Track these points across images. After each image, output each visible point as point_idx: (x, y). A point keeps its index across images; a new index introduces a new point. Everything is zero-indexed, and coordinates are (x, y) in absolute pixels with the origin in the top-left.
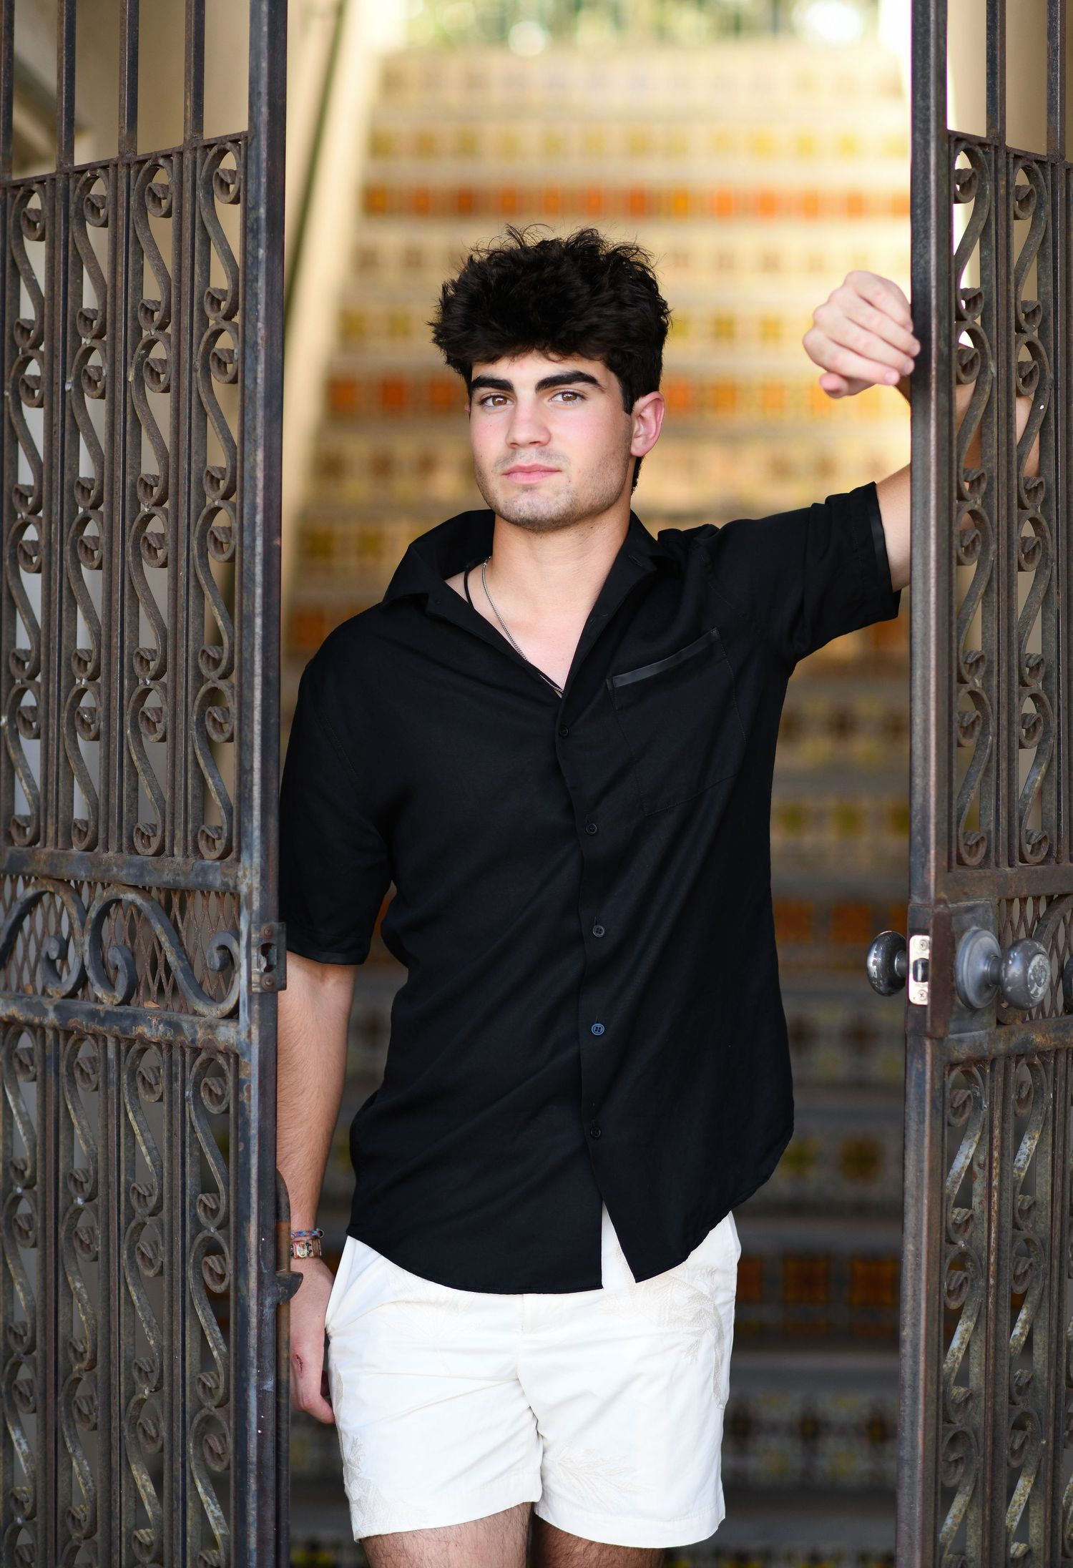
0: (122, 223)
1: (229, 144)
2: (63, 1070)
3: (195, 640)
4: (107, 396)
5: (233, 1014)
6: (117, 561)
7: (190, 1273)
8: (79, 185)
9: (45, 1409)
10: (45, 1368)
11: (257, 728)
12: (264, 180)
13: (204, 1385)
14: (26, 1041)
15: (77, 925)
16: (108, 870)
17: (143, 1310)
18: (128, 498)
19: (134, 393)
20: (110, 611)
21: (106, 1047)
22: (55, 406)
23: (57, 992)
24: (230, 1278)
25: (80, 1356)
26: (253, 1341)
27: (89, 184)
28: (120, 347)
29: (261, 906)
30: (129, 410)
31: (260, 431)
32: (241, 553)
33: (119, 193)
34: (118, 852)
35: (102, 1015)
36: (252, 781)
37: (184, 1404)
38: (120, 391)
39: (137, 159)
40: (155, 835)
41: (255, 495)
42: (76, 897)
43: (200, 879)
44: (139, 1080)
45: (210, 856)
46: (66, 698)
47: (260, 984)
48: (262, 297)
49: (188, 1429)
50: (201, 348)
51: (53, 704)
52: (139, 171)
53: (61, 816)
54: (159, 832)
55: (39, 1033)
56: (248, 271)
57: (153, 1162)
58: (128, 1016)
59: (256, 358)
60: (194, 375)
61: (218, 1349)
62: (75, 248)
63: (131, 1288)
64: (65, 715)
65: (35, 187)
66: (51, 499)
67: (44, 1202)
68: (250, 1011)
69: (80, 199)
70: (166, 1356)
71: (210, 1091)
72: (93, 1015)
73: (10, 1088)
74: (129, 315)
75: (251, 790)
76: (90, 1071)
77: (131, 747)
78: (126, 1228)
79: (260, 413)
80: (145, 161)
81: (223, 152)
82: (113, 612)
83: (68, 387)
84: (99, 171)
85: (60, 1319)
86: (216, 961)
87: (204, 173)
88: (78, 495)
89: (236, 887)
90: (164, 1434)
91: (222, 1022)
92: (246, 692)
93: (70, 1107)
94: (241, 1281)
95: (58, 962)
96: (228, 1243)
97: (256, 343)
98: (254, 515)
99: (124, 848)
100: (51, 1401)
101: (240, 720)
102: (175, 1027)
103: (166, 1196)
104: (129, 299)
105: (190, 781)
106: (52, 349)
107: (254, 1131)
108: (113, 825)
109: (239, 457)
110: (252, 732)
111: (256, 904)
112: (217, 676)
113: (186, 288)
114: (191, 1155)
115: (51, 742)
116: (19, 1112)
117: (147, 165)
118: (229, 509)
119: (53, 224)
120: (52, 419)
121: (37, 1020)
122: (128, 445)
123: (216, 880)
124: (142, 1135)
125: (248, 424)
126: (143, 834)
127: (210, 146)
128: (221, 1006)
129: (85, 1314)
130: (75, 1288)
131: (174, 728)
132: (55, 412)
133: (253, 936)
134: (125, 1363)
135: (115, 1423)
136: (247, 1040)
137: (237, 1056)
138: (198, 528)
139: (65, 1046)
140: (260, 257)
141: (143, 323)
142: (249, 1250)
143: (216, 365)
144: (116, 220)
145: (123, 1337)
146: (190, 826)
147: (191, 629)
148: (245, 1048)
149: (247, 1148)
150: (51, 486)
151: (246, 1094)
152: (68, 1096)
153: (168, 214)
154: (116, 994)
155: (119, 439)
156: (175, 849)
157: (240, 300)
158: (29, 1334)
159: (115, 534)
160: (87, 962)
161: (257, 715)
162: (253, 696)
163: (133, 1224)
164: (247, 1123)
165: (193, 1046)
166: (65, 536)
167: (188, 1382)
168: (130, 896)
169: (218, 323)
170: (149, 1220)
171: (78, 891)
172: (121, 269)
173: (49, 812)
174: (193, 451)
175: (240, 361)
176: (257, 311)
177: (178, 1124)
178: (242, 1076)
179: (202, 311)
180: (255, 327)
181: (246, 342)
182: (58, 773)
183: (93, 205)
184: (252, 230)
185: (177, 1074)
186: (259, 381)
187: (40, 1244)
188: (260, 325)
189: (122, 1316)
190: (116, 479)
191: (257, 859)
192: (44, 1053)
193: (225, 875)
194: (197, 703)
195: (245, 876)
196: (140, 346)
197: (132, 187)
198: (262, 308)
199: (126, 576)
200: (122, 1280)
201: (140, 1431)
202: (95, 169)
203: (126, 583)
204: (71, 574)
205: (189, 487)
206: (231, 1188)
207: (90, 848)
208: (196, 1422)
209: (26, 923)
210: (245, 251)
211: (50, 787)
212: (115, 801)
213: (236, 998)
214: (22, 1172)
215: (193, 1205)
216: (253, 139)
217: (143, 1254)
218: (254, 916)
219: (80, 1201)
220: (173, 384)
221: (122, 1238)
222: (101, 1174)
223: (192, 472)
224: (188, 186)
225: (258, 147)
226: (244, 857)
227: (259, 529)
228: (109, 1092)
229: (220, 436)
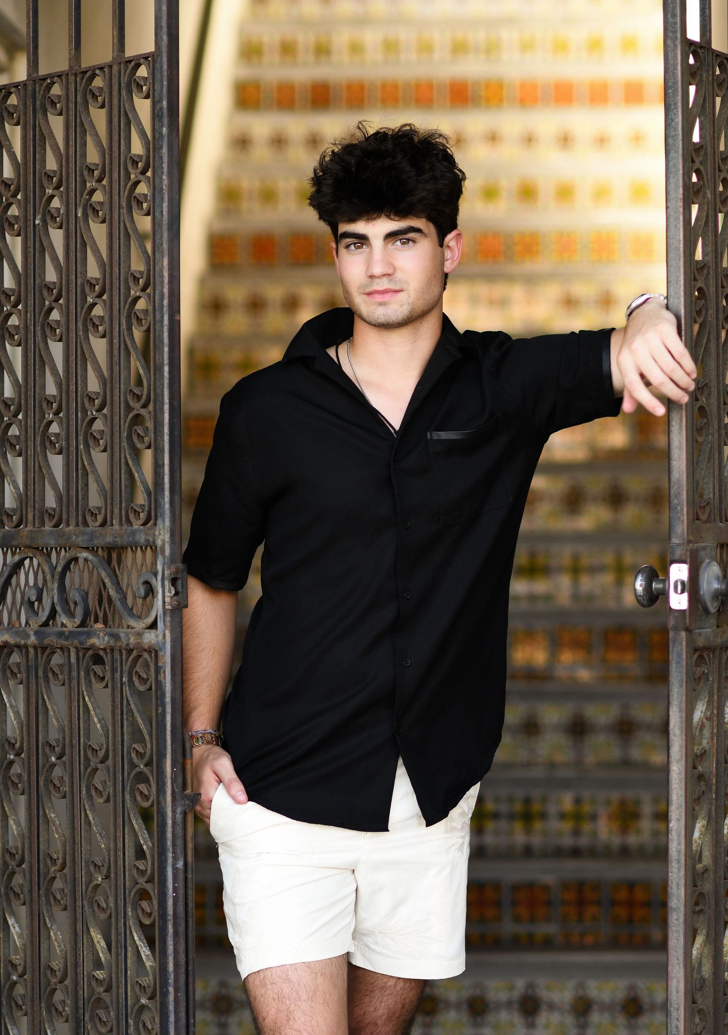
0: (72, 113)
1: (142, 60)
2: (41, 674)
3: (125, 384)
4: (64, 227)
6: (72, 335)
7: (127, 797)
8: (42, 88)
9: (31, 900)
10: (31, 874)
11: (166, 438)
12: (165, 83)
13: (138, 868)
14: (15, 658)
15: (49, 577)
16: (70, 538)
17: (96, 826)
18: (79, 293)
19: (82, 224)
20: (68, 368)
21: (69, 656)
22: (28, 235)
23: (36, 623)
24: (153, 797)
25: (54, 861)
26: (169, 835)
27: (49, 87)
28: (72, 194)
29: (170, 553)
30: (78, 235)
31: (165, 246)
32: (155, 325)
33: (70, 93)
34: (76, 526)
35: (67, 634)
36: (163, 472)
37: (125, 884)
38: (72, 223)
39: (82, 70)
40: (100, 514)
41: (163, 287)
42: (48, 559)
43: (131, 539)
44: (92, 674)
45: (137, 525)
46: (39, 428)
47: (171, 604)
48: (165, 159)
49: (127, 900)
50: (126, 193)
51: (30, 432)
52: (82, 79)
53: (37, 506)
54: (103, 511)
55: (24, 650)
56: (156, 142)
57: (102, 728)
58: (84, 633)
59: (162, 199)
60: (121, 211)
61: (146, 844)
62: (41, 130)
63: (88, 812)
64: (38, 439)
65: (13, 90)
66: (26, 297)
67: (29, 764)
68: (164, 622)
69: (44, 97)
70: (112, 854)
71: (139, 676)
72: (61, 635)
73: (4, 690)
74: (78, 173)
75: (163, 478)
76: (59, 673)
77: (84, 457)
78: (85, 774)
79: (165, 234)
80: (86, 72)
81: (138, 65)
82: (70, 369)
83: (37, 222)
84: (56, 78)
85: (41, 839)
86: (142, 592)
87: (126, 79)
88: (45, 293)
89: (154, 542)
90: (112, 905)
91: (147, 631)
92: (158, 415)
93: (45, 698)
94: (161, 798)
95: (36, 604)
96: (152, 774)
97: (162, 188)
98: (162, 300)
99: (80, 524)
100: (35, 895)
101: (155, 434)
102: (116, 637)
103: (111, 749)
104: (78, 163)
105: (123, 476)
106: (26, 197)
107: (168, 699)
108: (73, 509)
109: (152, 263)
110: (163, 440)
111: (167, 552)
112: (140, 406)
113: (116, 154)
114: (127, 720)
115: (29, 457)
116: (11, 706)
117: (88, 74)
118: (146, 297)
119: (25, 114)
120: (26, 243)
121: (22, 642)
122: (78, 258)
123: (141, 538)
124: (94, 710)
125: (157, 241)
126: (92, 513)
128: (145, 621)
129: (58, 833)
130: (51, 817)
131: (112, 442)
132: (29, 239)
133: (166, 572)
134: (85, 862)
135: (79, 903)
136: (163, 641)
137: (156, 652)
138: (125, 311)
139: (42, 658)
140: (164, 133)
141: (87, 178)
142: (166, 777)
143: (135, 204)
144: (68, 111)
145: (83, 845)
146: (123, 505)
147: (122, 376)
148: (161, 646)
149: (164, 711)
150: (26, 288)
151: (162, 675)
152: (44, 691)
153: (102, 106)
154: (76, 620)
155: (72, 255)
156: (114, 521)
157: (151, 160)
158: (20, 852)
159: (70, 317)
160: (55, 601)
161: (165, 430)
162: (163, 417)
163: (89, 770)
164: (163, 694)
165: (128, 647)
166: (37, 320)
167: (127, 868)
168: (85, 554)
169: (137, 177)
170: (99, 766)
171: (49, 555)
172: (72, 143)
173: (29, 504)
174: (122, 260)
175: (151, 201)
176: (162, 168)
177: (118, 700)
178: (160, 664)
179: (126, 169)
180: (161, 178)
181: (155, 188)
182: (34, 478)
183: (52, 101)
184: (158, 116)
185: (117, 667)
186: (165, 213)
187: (27, 791)
188: (164, 177)
189: (83, 832)
190: (70, 281)
191: (167, 522)
192: (28, 664)
193: (146, 534)
194: (127, 424)
195: (160, 534)
196: (85, 193)
197: (78, 89)
198: (165, 166)
199: (79, 344)
200: (82, 807)
201: (95, 906)
202: (53, 77)
203: (79, 349)
204: (42, 346)
205: (120, 284)
206: (154, 738)
207: (57, 525)
208: (132, 894)
209: (14, 581)
210: (154, 130)
211: (29, 488)
212: (73, 493)
213: (155, 615)
214: (14, 745)
215: (129, 753)
216: (158, 56)
217: (96, 788)
218: (166, 560)
219: (53, 759)
220: (108, 217)
221: (82, 780)
222: (67, 740)
223: (122, 274)
224: (115, 87)
225: (161, 62)
226: (159, 522)
227: (165, 309)
228: (72, 685)
229: (139, 251)
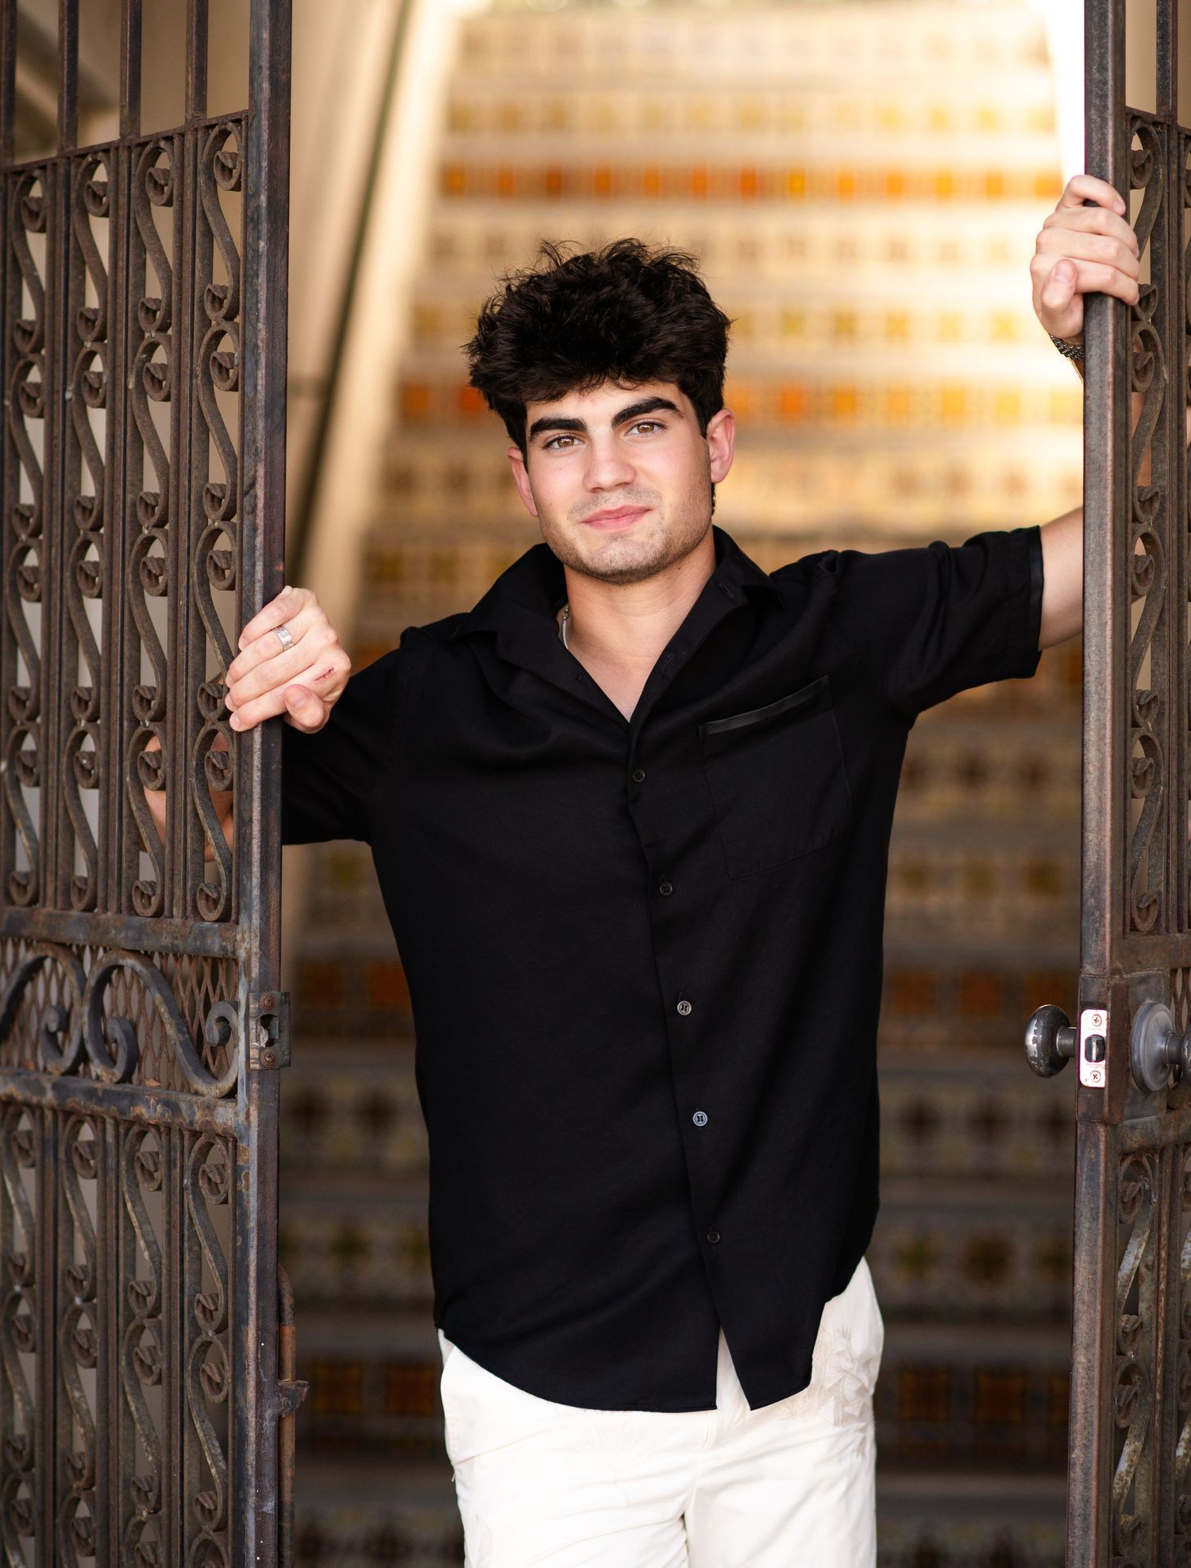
0: (123, 212)
1: (230, 124)
2: (62, 1155)
3: (195, 677)
4: (107, 405)
5: (231, 1094)
6: (118, 589)
7: (188, 1382)
8: (81, 170)
9: (44, 1530)
10: (43, 1487)
11: (257, 775)
12: (265, 164)
13: (203, 1507)
14: (25, 1124)
15: (76, 993)
16: (107, 932)
17: (142, 1423)
18: (128, 519)
19: (134, 402)
20: (110, 645)
21: (104, 1130)
22: (55, 416)
23: (57, 1069)
24: (227, 1388)
25: (78, 1473)
26: (251, 1458)
27: (91, 170)
28: (121, 350)
29: (260, 973)
30: (129, 420)
31: (261, 444)
32: (241, 579)
33: (120, 179)
34: (117, 912)
35: (100, 1093)
36: (251, 834)
37: (182, 1527)
38: (120, 400)
39: (138, 141)
40: (154, 894)
41: (255, 515)
42: (77, 963)
43: (198, 943)
44: (137, 1166)
45: (210, 918)
46: (66, 741)
47: (259, 1061)
48: (263, 294)
49: (186, 1555)
50: (202, 352)
51: (53, 746)
52: (140, 155)
53: (60, 873)
54: (158, 891)
55: (38, 1113)
56: (249, 266)
57: (151, 1258)
58: (126, 1095)
59: (257, 362)
60: (194, 381)
61: (217, 1467)
62: (77, 241)
63: (129, 1398)
64: (64, 760)
65: (36, 173)
66: (51, 521)
67: (43, 1302)
68: (248, 1091)
69: (81, 185)
70: (164, 1473)
71: (209, 1179)
72: (91, 1093)
73: (9, 1175)
74: (130, 315)
75: (250, 844)
76: (89, 1156)
77: (131, 796)
78: (125, 1331)
79: (261, 424)
80: (145, 144)
81: (225, 134)
82: (113, 646)
83: (68, 395)
84: (100, 154)
85: (59, 1431)
86: (216, 1035)
87: (205, 157)
88: (79, 516)
89: (234, 952)
90: (162, 1560)
91: (221, 1102)
93: (69, 1196)
94: (239, 1390)
95: (60, 1035)
96: (227, 1349)
97: (256, 346)
98: (254, 538)
99: (123, 909)
100: (49, 1523)
101: (239, 766)
102: (172, 1107)
103: (165, 1296)
104: (130, 298)
105: (189, 834)
106: (53, 354)
107: (252, 1224)
108: (113, 883)
109: (239, 471)
110: (251, 779)
111: (255, 972)
112: (217, 717)
113: (187, 285)
114: (190, 1250)
115: (50, 790)
116: (19, 1202)
117: (148, 148)
118: (229, 531)
119: (54, 214)
120: (52, 431)
121: (35, 1100)
122: (128, 459)
123: (214, 944)
124: (141, 1228)
125: (248, 436)
126: (143, 893)
127: (212, 127)
128: (220, 1085)
129: (83, 1426)
130: (73, 1398)
131: (174, 775)
132: (55, 424)
133: (251, 1006)
134: (124, 1481)
135: (113, 1549)
136: (245, 1123)
137: (235, 1141)
138: (198, 552)
139: (64, 1128)
140: (261, 250)
141: (143, 324)
142: (247, 1357)
143: (217, 371)
144: (117, 209)
145: (121, 1452)
146: (189, 884)
147: (190, 664)
148: (243, 1131)
149: (245, 1243)
150: (51, 505)
151: (245, 1182)
152: (67, 1184)
153: (169, 203)
154: (116, 1071)
155: (119, 453)
156: (174, 909)
157: (241, 298)
158: (28, 1448)
159: (115, 558)
160: (86, 1036)
161: (257, 761)
163: (131, 1327)
164: (245, 1215)
165: (191, 1128)
166: (65, 561)
167: (186, 1502)
168: (130, 962)
169: (218, 324)
170: (146, 1322)
171: (80, 958)
172: (122, 264)
173: (49, 868)
174: (193, 466)
175: (240, 366)
176: (258, 310)
177: (176, 1215)
178: (240, 1163)
179: (203, 310)
180: (255, 328)
181: (247, 347)
182: (57, 825)
183: (94, 194)
184: (252, 220)
185: (175, 1159)
186: (259, 388)
187: (39, 1348)
188: (261, 326)
189: (121, 1429)
190: (116, 498)
191: (256, 921)
192: (43, 1135)
193: (223, 938)
194: (196, 747)
195: (243, 940)
196: (141, 349)
197: (133, 173)
198: (262, 306)
199: (126, 605)
200: (121, 1389)
201: (138, 1557)
202: (96, 153)
203: (126, 613)
204: (72, 603)
205: (189, 506)
206: (230, 1287)
207: (89, 908)
208: (194, 1547)
209: (28, 990)
210: (245, 245)
211: (49, 841)
212: (114, 856)
213: (235, 1076)
214: (22, 1269)
215: (191, 1304)
216: (254, 118)
217: (142, 1361)
218: (252, 984)
219: (78, 1301)
220: (174, 391)
221: (120, 1342)
222: (100, 1271)
223: (192, 490)
224: (189, 171)
225: (259, 127)
226: (243, 918)
227: (259, 553)
228: (108, 1179)
229: (221, 450)
